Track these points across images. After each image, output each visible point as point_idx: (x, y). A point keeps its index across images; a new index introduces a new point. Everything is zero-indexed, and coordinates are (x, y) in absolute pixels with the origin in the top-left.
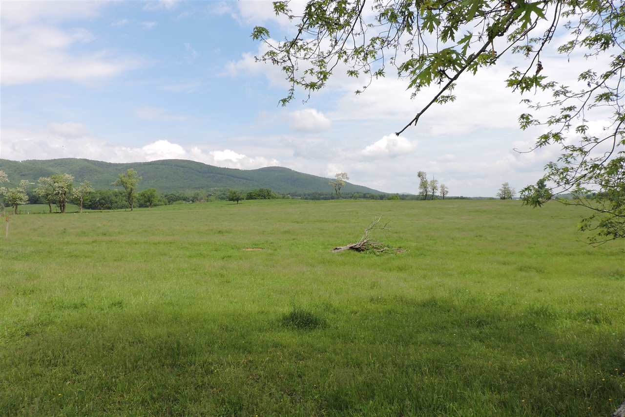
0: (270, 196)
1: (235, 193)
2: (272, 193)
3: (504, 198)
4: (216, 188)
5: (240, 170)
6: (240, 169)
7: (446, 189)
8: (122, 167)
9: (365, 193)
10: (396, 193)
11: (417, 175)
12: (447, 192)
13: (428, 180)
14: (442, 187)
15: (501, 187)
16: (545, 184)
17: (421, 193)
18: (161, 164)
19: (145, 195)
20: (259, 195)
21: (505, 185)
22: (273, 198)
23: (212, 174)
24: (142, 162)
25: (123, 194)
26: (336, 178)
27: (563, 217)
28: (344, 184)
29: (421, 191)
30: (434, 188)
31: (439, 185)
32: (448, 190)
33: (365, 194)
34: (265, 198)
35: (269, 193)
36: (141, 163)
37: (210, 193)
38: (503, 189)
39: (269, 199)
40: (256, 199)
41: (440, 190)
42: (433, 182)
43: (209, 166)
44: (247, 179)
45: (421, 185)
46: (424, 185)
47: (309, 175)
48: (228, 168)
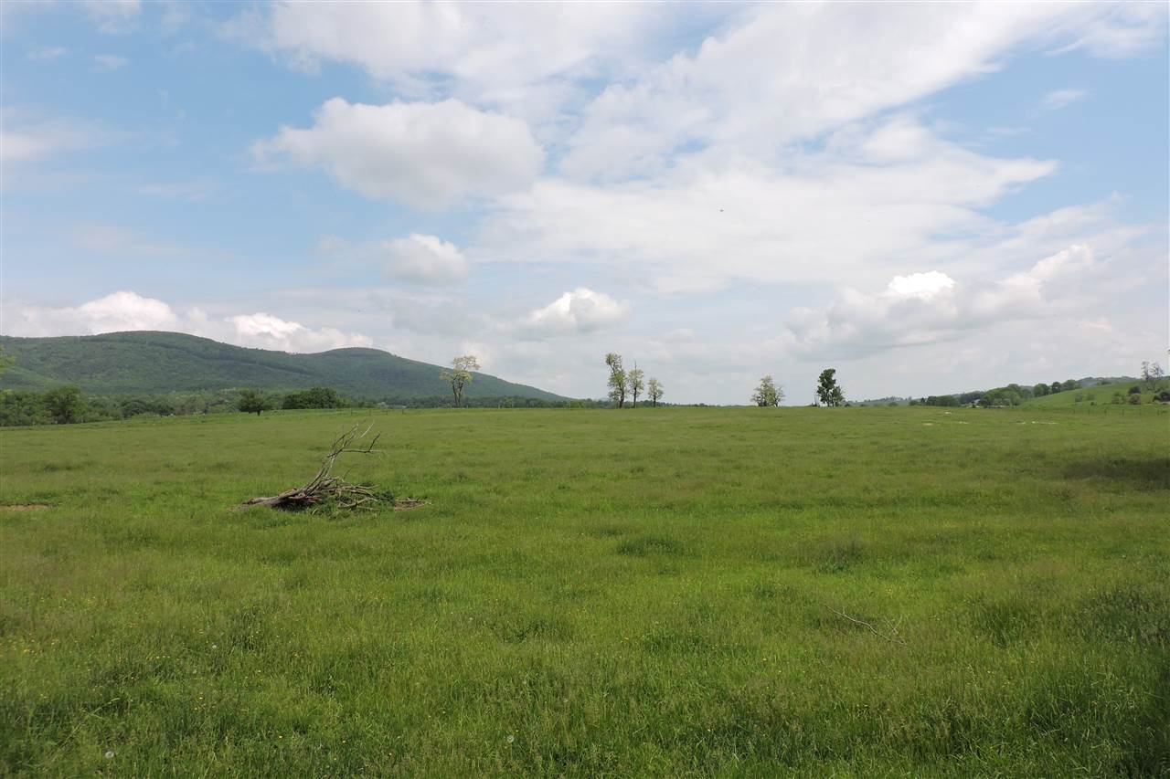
0: (333, 402)
1: (252, 396)
2: (337, 398)
3: (765, 404)
4: (234, 389)
5: (288, 354)
6: (287, 352)
7: (658, 388)
8: (33, 346)
9: (528, 398)
10: (586, 398)
11: (605, 360)
12: (661, 393)
13: (625, 370)
14: (653, 383)
15: (759, 384)
16: (833, 379)
17: (611, 395)
18: (120, 341)
19: (55, 399)
20: (310, 401)
21: (767, 380)
22: (340, 406)
23: (227, 362)
24: (79, 335)
25: (24, 400)
26: (453, 367)
27: (853, 436)
28: (469, 378)
29: (613, 390)
30: (636, 386)
31: (645, 381)
32: (662, 389)
33: (528, 401)
34: (322, 407)
35: (330, 397)
36: (76, 337)
37: (221, 399)
38: (763, 388)
39: (331, 408)
40: (303, 408)
41: (647, 387)
42: (636, 373)
43: (225, 347)
44: (301, 372)
45: (612, 380)
46: (617, 379)
47: (424, 365)
48: (262, 350)
